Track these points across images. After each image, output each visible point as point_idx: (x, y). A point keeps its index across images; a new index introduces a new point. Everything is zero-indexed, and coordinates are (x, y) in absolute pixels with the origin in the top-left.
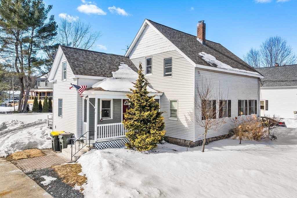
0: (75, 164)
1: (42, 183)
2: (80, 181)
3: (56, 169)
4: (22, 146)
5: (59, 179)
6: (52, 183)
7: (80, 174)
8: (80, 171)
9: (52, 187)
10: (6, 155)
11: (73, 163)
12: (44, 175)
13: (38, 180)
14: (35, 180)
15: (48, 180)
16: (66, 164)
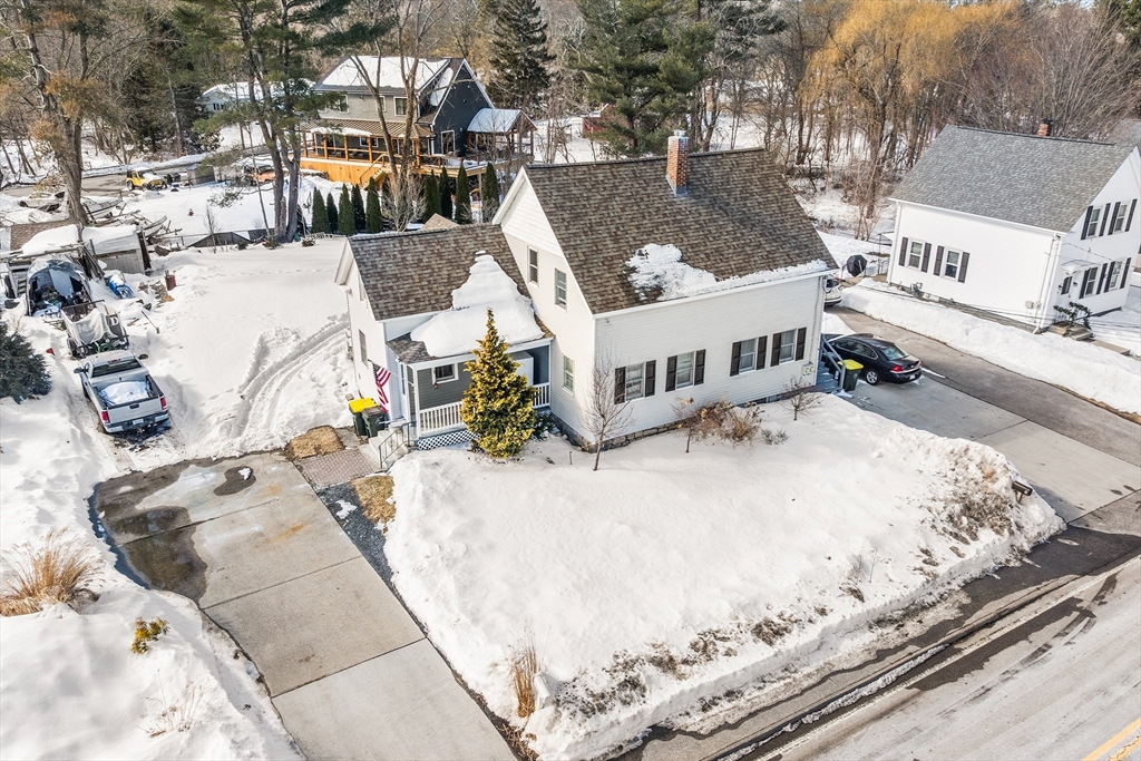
0: (385, 478)
1: (338, 514)
2: (386, 515)
3: (357, 488)
4: (304, 425)
5: (360, 508)
6: (352, 514)
7: (389, 500)
8: (390, 493)
9: (349, 523)
10: (283, 445)
11: (383, 474)
12: (341, 498)
13: (334, 508)
14: (328, 507)
15: (346, 508)
16: (373, 475)
